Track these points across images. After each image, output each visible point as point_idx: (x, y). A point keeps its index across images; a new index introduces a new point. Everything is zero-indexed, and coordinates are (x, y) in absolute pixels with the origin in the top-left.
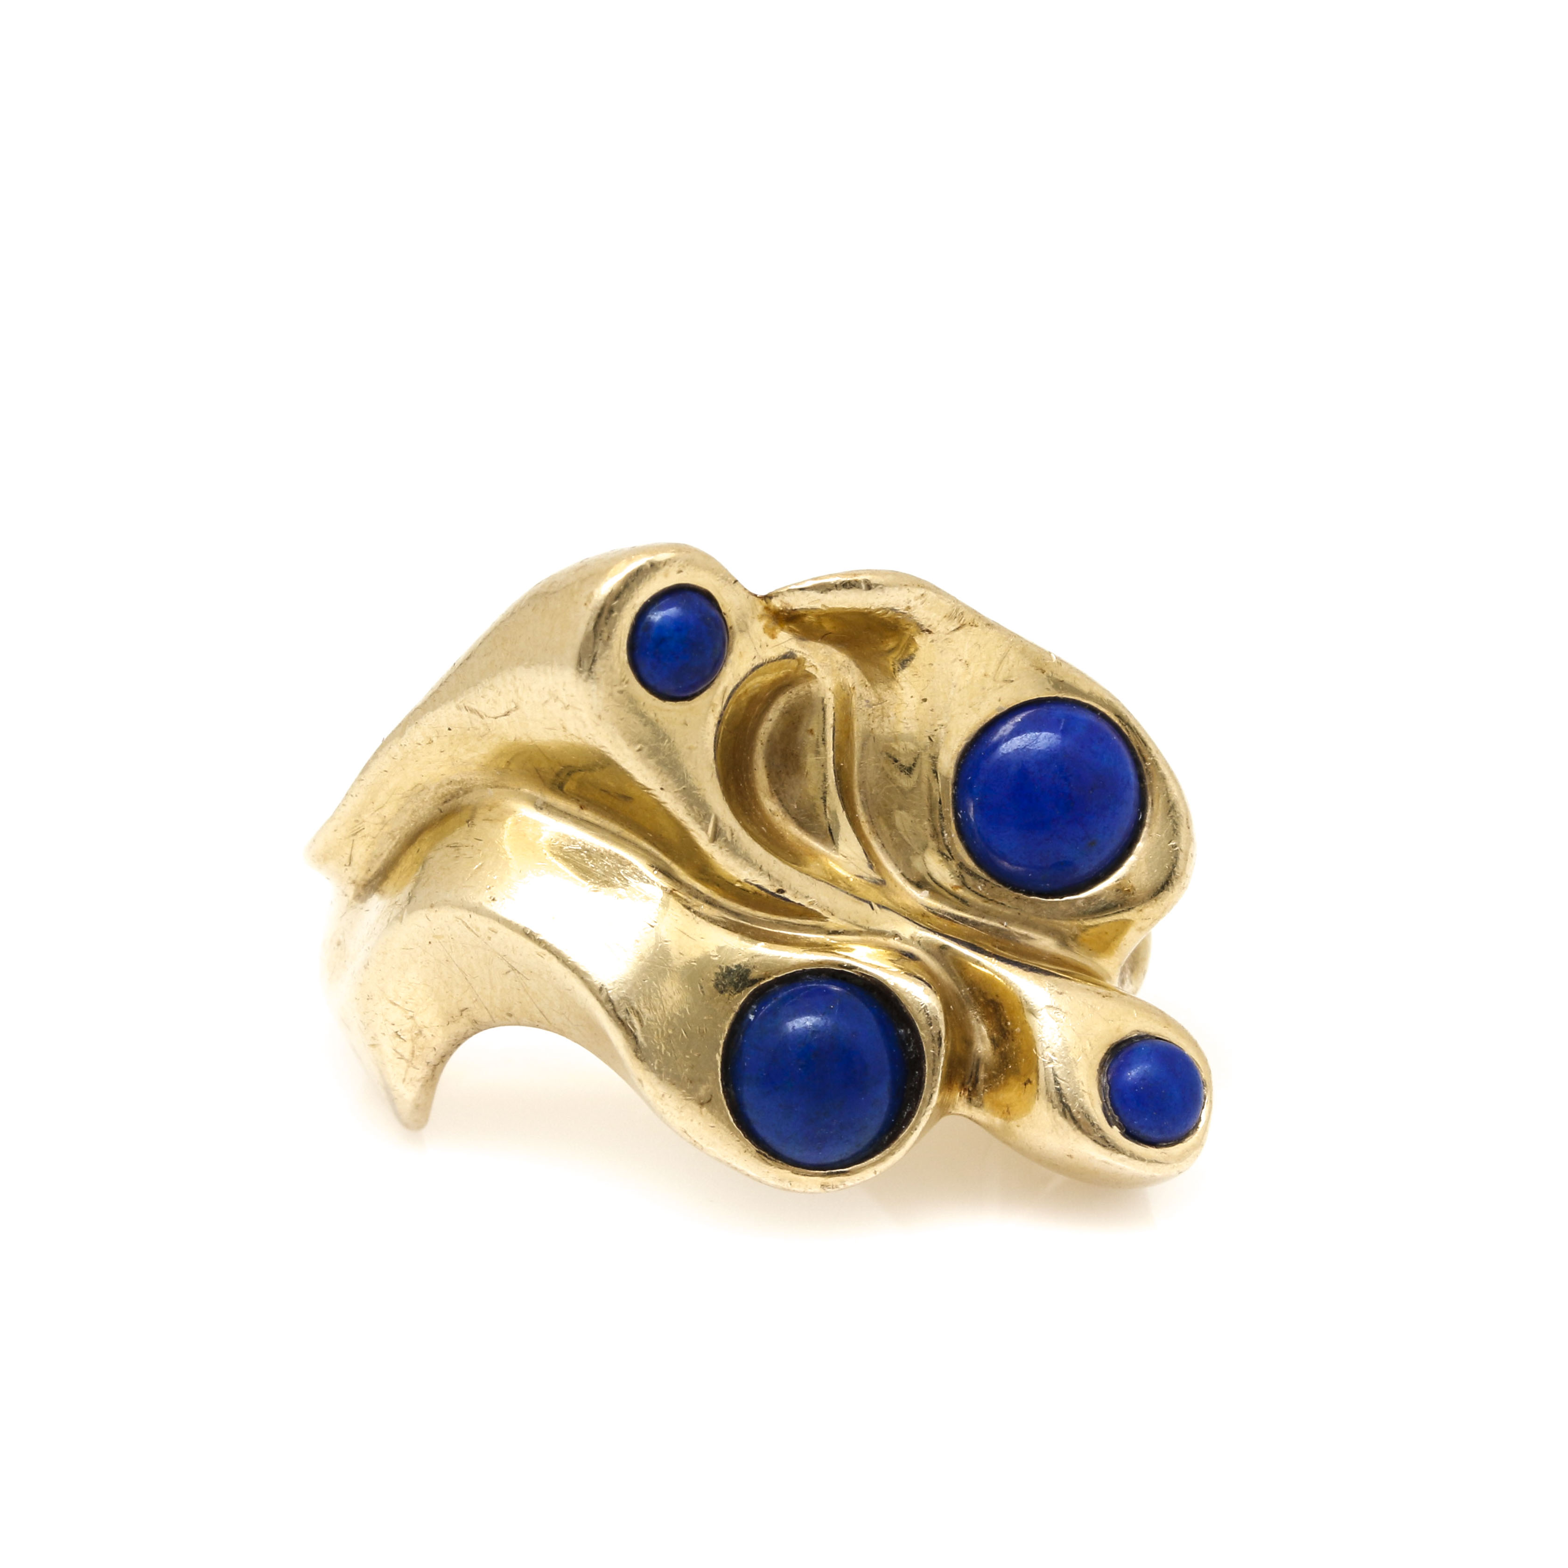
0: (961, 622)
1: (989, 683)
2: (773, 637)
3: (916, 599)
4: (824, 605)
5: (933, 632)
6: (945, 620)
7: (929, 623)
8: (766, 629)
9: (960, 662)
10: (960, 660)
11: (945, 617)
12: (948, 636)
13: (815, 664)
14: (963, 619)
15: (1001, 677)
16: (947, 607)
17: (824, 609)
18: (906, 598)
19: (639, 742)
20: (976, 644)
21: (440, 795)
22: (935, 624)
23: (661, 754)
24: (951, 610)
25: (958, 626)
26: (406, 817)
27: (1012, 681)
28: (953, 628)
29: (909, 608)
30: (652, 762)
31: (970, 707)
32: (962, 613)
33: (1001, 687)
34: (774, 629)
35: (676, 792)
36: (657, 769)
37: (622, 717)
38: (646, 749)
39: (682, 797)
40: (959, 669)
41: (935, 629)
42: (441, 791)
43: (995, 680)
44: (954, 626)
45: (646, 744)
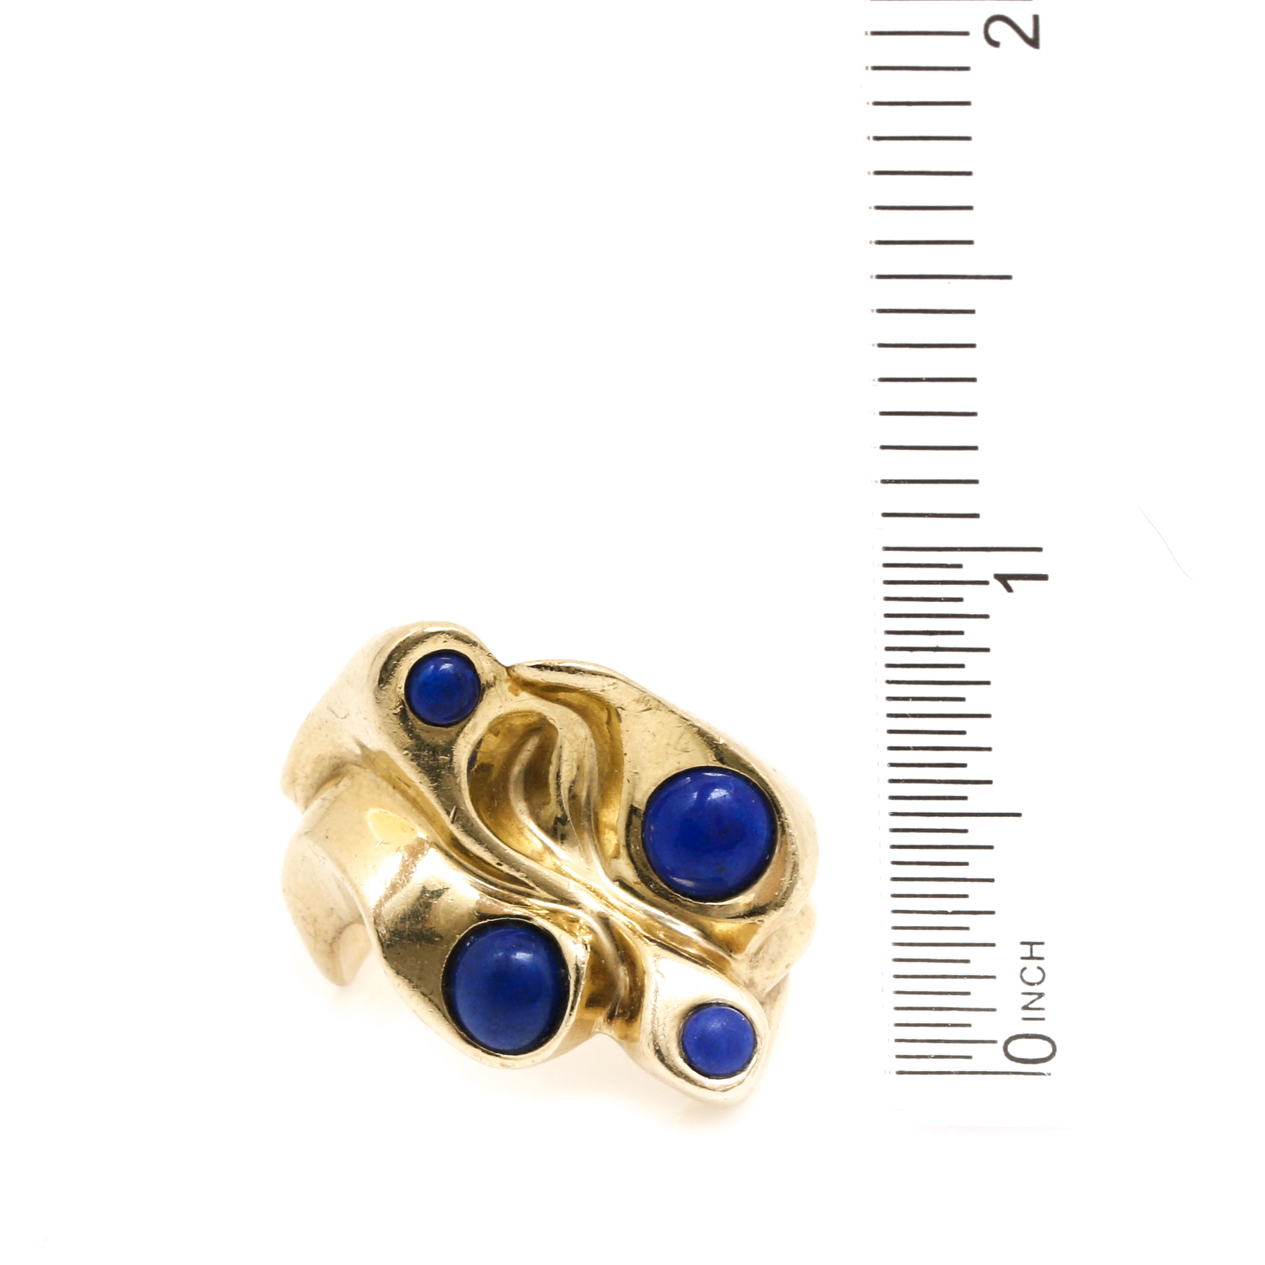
0: (648, 706)
1: (671, 750)
2: (516, 695)
3: (609, 685)
4: (542, 680)
5: (625, 709)
6: (634, 703)
7: (622, 703)
8: (510, 689)
9: (648, 733)
10: (649, 731)
11: (634, 700)
12: (637, 714)
13: (553, 718)
14: (649, 704)
15: (680, 748)
16: (637, 695)
17: (543, 682)
18: (601, 683)
19: (406, 749)
20: (660, 722)
21: (331, 764)
22: (626, 705)
23: (421, 760)
24: (638, 697)
25: (645, 708)
26: (317, 775)
27: (688, 752)
28: (641, 709)
29: (603, 691)
30: (415, 764)
31: (657, 764)
32: (649, 700)
33: (680, 754)
34: (517, 690)
35: (430, 787)
36: (418, 769)
37: (395, 731)
38: (410, 755)
39: (434, 790)
40: (648, 738)
41: (626, 707)
42: (331, 761)
43: (675, 749)
44: (642, 708)
45: (411, 751)
